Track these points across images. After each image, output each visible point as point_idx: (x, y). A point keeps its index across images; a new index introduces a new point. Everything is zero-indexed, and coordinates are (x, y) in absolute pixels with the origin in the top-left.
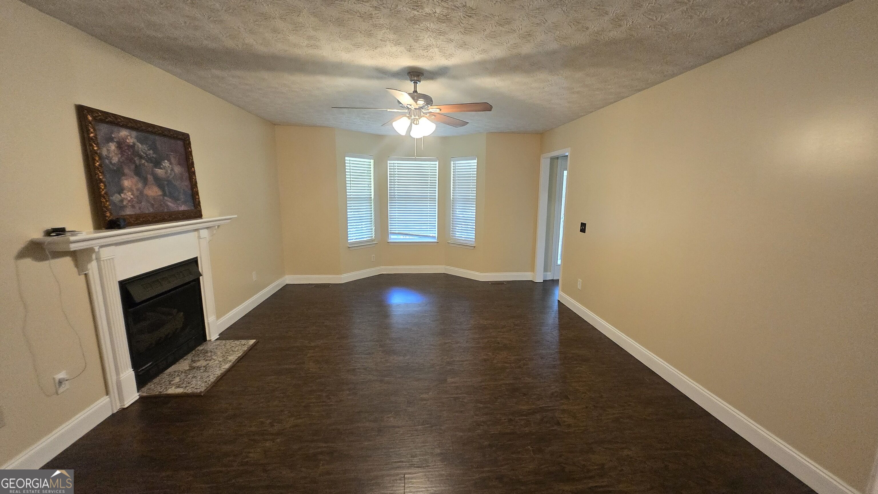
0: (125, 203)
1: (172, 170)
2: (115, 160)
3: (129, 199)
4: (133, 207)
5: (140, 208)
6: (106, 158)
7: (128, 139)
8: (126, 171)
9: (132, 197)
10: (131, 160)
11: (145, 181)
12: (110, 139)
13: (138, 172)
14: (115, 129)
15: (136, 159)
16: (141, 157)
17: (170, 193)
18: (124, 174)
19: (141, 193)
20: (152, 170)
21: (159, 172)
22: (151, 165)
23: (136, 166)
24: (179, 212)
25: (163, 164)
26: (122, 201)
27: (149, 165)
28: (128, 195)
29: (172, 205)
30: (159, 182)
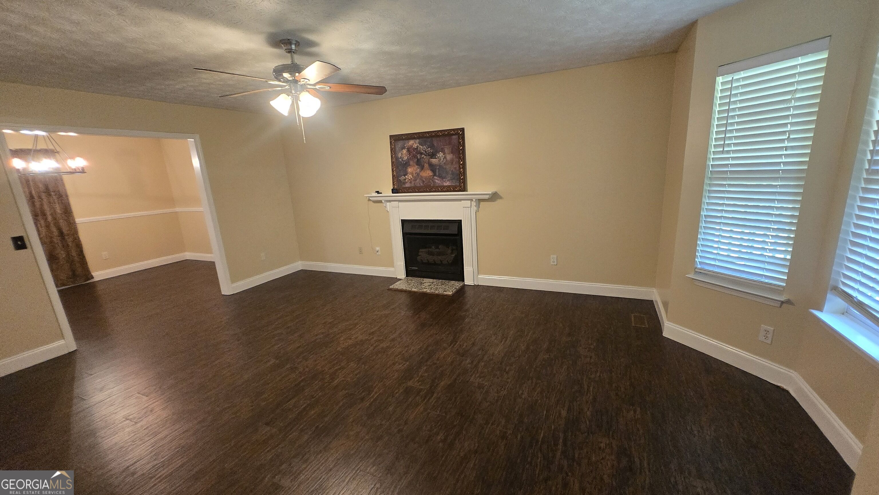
0: (406, 181)
1: (445, 158)
2: (405, 158)
3: (410, 178)
4: (411, 183)
5: (414, 184)
6: (400, 158)
7: (414, 145)
8: (411, 163)
9: (412, 177)
10: (415, 156)
11: (422, 168)
12: (403, 148)
13: (419, 163)
14: (406, 141)
15: (418, 155)
16: (422, 154)
17: (439, 174)
18: (409, 165)
19: (418, 175)
20: (429, 160)
21: (434, 161)
22: (428, 157)
23: (418, 159)
24: (444, 187)
25: (438, 155)
26: (405, 179)
27: (425, 158)
28: (410, 176)
29: (438, 181)
30: (432, 167)
